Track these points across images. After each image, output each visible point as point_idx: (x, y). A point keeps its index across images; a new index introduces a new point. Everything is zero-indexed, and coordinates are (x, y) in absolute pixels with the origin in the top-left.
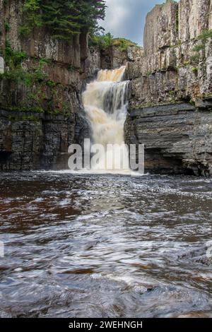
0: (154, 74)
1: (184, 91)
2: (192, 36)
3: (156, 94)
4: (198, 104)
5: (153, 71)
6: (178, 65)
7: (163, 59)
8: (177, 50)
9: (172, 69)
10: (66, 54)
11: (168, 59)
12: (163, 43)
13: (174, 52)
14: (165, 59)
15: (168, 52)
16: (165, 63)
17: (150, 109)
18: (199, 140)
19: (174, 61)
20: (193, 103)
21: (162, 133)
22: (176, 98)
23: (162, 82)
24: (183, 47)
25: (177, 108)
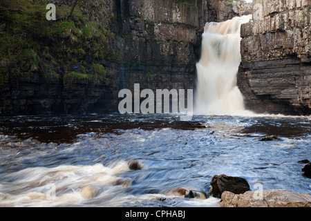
0: (264, 34)
1: (291, 48)
2: (298, 5)
3: (266, 50)
4: (303, 60)
5: (264, 32)
6: (285, 27)
7: (273, 22)
8: (285, 15)
9: (281, 31)
10: (188, 17)
11: (277, 23)
12: (273, 10)
13: (282, 17)
14: (275, 23)
15: (277, 17)
16: (275, 26)
17: (261, 63)
18: (304, 88)
19: (282, 24)
20: (299, 59)
21: (271, 83)
22: (284, 55)
23: (272, 41)
24: (291, 13)
25: (284, 62)
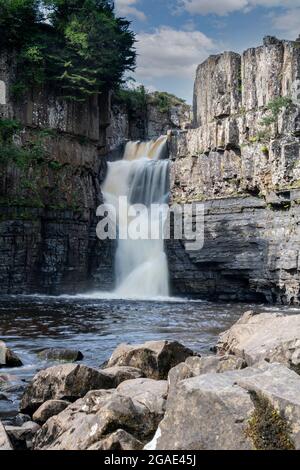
0: (207, 153)
1: (250, 179)
2: (260, 104)
3: (211, 183)
4: (270, 199)
5: (206, 150)
6: (241, 142)
7: (220, 133)
8: (240, 120)
9: (233, 147)
10: (79, 121)
11: (227, 134)
12: (220, 111)
13: (235, 124)
14: (224, 133)
15: (226, 123)
16: (223, 139)
19: (235, 136)
20: (264, 197)
21: (219, 240)
22: (240, 190)
23: (219, 165)
24: (249, 117)
25: (240, 203)
